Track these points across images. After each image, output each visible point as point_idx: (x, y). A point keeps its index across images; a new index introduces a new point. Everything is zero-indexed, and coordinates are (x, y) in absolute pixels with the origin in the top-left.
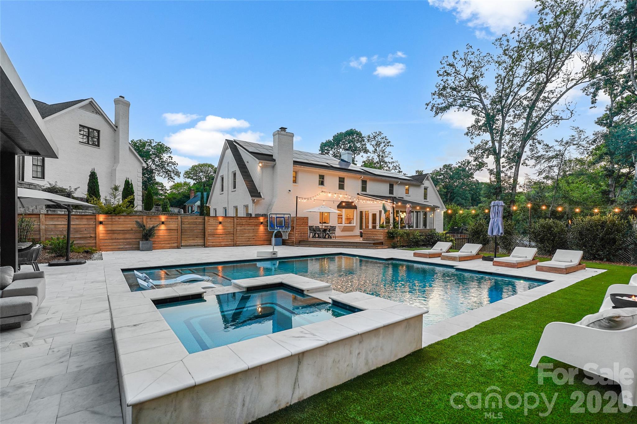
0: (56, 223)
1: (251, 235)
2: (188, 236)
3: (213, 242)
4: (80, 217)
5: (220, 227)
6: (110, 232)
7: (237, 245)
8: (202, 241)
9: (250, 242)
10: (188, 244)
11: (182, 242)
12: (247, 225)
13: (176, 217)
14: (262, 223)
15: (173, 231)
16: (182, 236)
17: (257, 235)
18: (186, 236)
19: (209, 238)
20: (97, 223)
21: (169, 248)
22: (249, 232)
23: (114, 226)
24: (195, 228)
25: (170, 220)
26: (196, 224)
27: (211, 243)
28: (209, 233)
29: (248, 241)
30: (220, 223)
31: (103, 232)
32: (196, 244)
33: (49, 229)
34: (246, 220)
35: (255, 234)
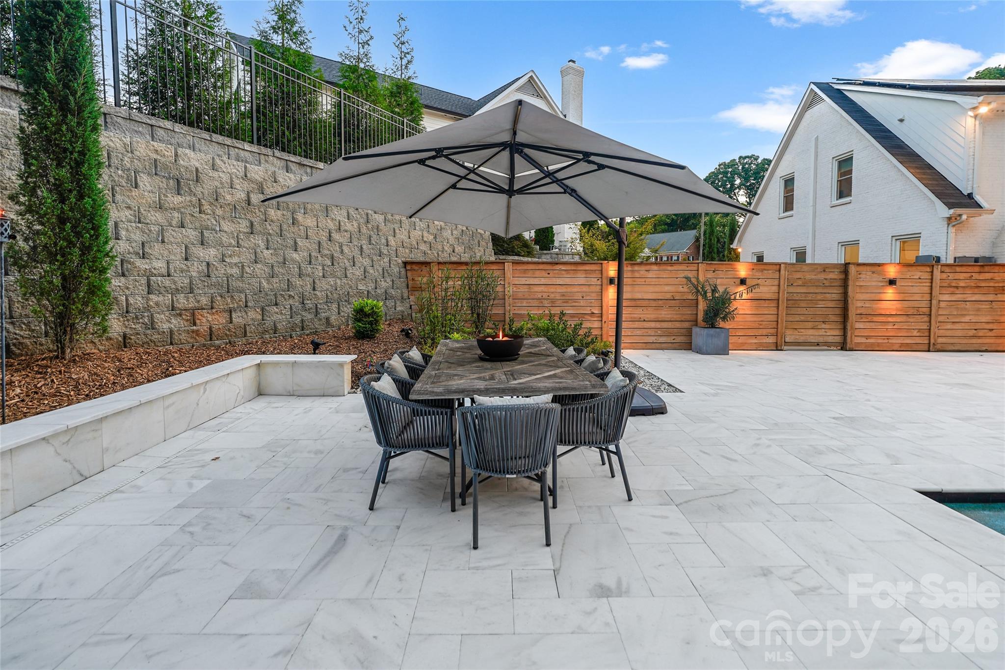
0: (531, 281)
1: (984, 319)
2: (802, 318)
3: (867, 337)
4: (573, 268)
5: (890, 293)
6: (631, 302)
7: (938, 347)
8: (840, 334)
9: (979, 341)
10: (801, 339)
11: (788, 332)
12: (971, 287)
13: (775, 267)
15: (766, 304)
16: (789, 318)
18: (797, 318)
19: (858, 325)
20: (605, 281)
21: (754, 347)
22: (978, 310)
23: (637, 288)
24: (819, 297)
25: (759, 274)
26: (825, 286)
27: (863, 340)
28: (859, 312)
29: (974, 337)
30: (892, 282)
32: (821, 340)
33: (520, 295)
34: (969, 275)
35: (997, 318)
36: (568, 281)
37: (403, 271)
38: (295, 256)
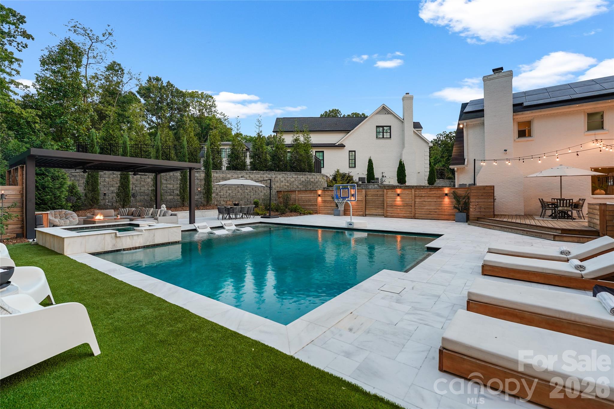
0: (302, 196)
1: (432, 208)
2: (371, 207)
3: (391, 213)
5: (398, 199)
6: (324, 201)
7: (416, 217)
8: (382, 211)
9: (431, 216)
10: (371, 213)
11: (367, 211)
12: (427, 196)
13: (361, 191)
14: (446, 195)
15: (359, 202)
16: (367, 206)
17: (440, 208)
18: (369, 206)
19: (388, 209)
20: (318, 196)
21: (356, 215)
22: (430, 204)
23: (326, 197)
24: (376, 200)
26: (378, 196)
27: (390, 214)
28: (388, 205)
29: (429, 214)
30: (398, 195)
31: (320, 201)
32: (377, 214)
33: (299, 199)
34: (426, 192)
35: (438, 207)
36: (309, 196)
37: (277, 193)
38: (247, 191)
